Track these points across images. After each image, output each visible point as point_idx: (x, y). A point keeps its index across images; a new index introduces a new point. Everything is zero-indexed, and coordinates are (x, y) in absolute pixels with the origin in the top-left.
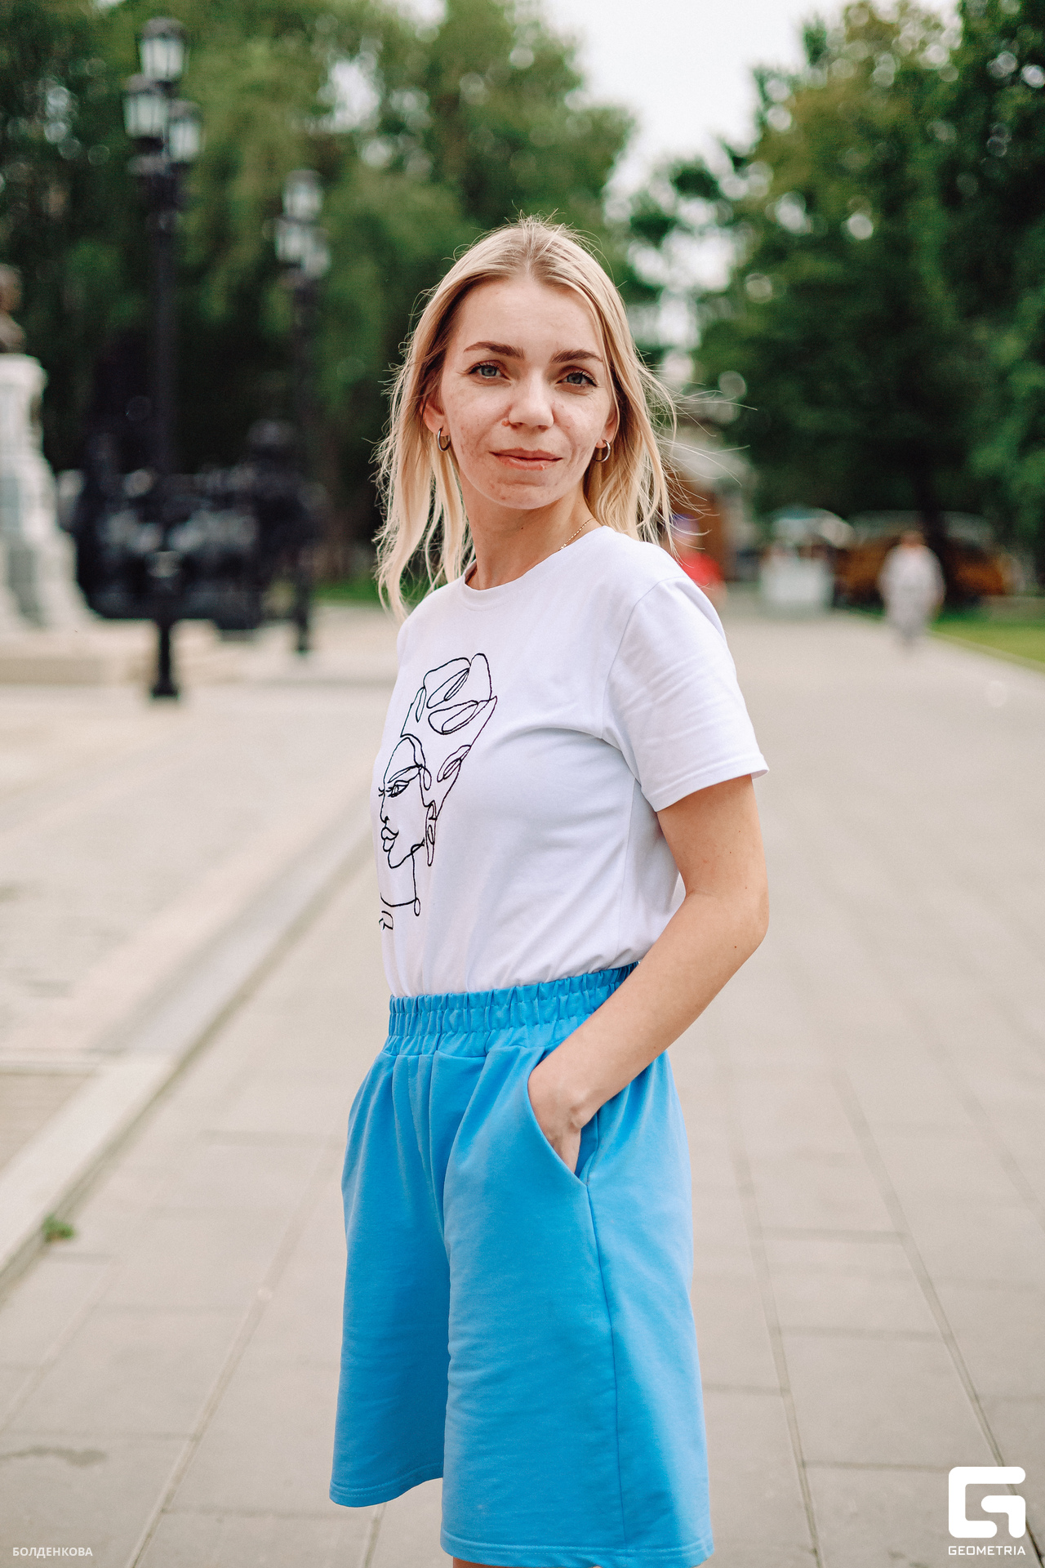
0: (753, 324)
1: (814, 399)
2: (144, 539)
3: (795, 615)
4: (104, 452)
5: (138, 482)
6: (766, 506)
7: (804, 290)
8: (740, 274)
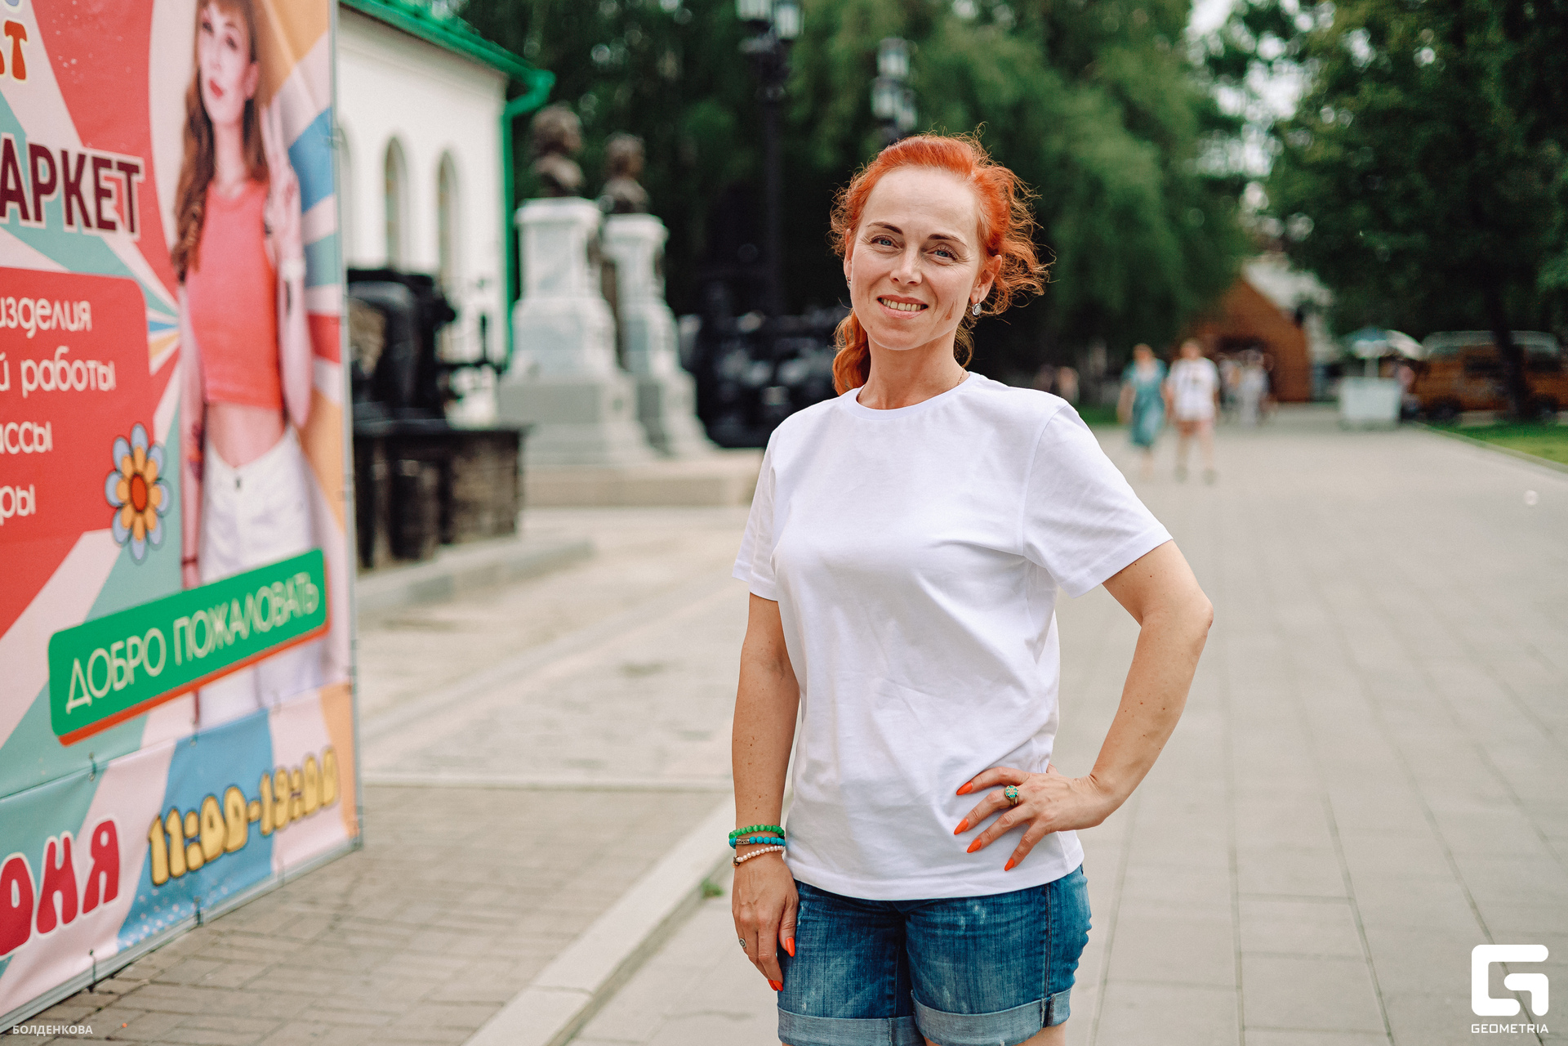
0: (1322, 152)
1: (1382, 222)
2: (758, 374)
3: (1371, 427)
4: (719, 294)
5: (750, 322)
6: (1343, 325)
7: (1368, 119)
8: (1310, 105)
